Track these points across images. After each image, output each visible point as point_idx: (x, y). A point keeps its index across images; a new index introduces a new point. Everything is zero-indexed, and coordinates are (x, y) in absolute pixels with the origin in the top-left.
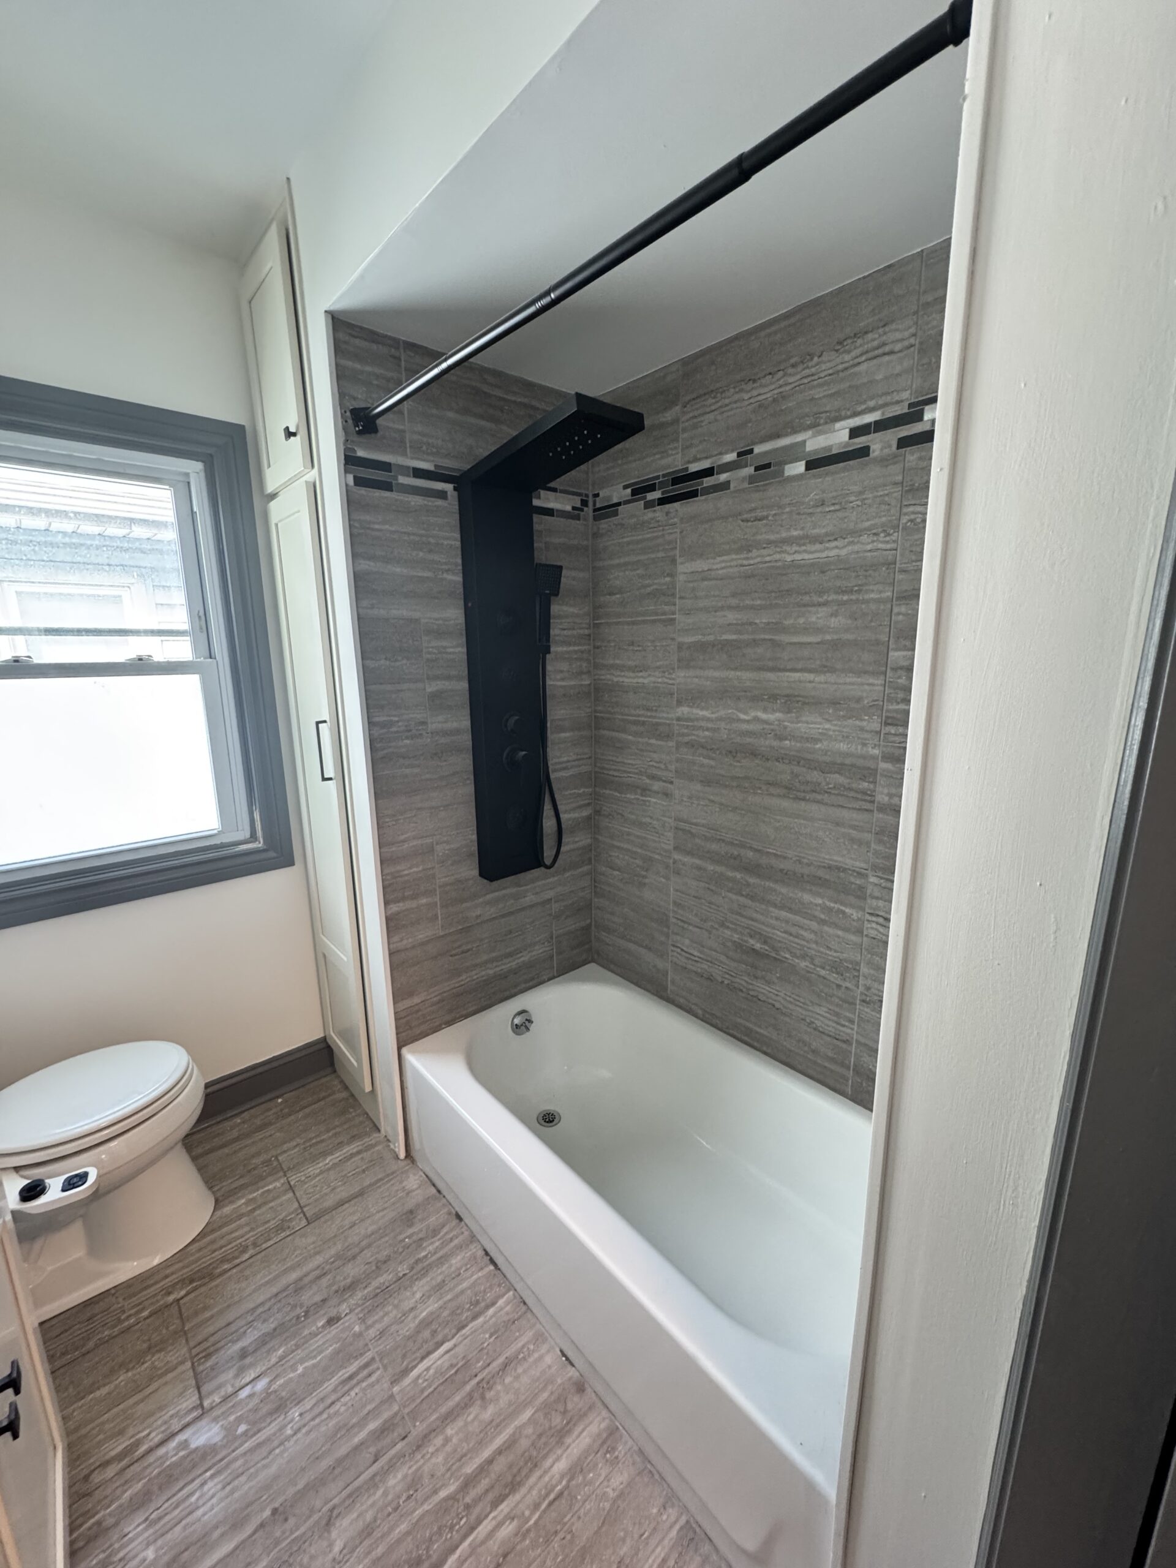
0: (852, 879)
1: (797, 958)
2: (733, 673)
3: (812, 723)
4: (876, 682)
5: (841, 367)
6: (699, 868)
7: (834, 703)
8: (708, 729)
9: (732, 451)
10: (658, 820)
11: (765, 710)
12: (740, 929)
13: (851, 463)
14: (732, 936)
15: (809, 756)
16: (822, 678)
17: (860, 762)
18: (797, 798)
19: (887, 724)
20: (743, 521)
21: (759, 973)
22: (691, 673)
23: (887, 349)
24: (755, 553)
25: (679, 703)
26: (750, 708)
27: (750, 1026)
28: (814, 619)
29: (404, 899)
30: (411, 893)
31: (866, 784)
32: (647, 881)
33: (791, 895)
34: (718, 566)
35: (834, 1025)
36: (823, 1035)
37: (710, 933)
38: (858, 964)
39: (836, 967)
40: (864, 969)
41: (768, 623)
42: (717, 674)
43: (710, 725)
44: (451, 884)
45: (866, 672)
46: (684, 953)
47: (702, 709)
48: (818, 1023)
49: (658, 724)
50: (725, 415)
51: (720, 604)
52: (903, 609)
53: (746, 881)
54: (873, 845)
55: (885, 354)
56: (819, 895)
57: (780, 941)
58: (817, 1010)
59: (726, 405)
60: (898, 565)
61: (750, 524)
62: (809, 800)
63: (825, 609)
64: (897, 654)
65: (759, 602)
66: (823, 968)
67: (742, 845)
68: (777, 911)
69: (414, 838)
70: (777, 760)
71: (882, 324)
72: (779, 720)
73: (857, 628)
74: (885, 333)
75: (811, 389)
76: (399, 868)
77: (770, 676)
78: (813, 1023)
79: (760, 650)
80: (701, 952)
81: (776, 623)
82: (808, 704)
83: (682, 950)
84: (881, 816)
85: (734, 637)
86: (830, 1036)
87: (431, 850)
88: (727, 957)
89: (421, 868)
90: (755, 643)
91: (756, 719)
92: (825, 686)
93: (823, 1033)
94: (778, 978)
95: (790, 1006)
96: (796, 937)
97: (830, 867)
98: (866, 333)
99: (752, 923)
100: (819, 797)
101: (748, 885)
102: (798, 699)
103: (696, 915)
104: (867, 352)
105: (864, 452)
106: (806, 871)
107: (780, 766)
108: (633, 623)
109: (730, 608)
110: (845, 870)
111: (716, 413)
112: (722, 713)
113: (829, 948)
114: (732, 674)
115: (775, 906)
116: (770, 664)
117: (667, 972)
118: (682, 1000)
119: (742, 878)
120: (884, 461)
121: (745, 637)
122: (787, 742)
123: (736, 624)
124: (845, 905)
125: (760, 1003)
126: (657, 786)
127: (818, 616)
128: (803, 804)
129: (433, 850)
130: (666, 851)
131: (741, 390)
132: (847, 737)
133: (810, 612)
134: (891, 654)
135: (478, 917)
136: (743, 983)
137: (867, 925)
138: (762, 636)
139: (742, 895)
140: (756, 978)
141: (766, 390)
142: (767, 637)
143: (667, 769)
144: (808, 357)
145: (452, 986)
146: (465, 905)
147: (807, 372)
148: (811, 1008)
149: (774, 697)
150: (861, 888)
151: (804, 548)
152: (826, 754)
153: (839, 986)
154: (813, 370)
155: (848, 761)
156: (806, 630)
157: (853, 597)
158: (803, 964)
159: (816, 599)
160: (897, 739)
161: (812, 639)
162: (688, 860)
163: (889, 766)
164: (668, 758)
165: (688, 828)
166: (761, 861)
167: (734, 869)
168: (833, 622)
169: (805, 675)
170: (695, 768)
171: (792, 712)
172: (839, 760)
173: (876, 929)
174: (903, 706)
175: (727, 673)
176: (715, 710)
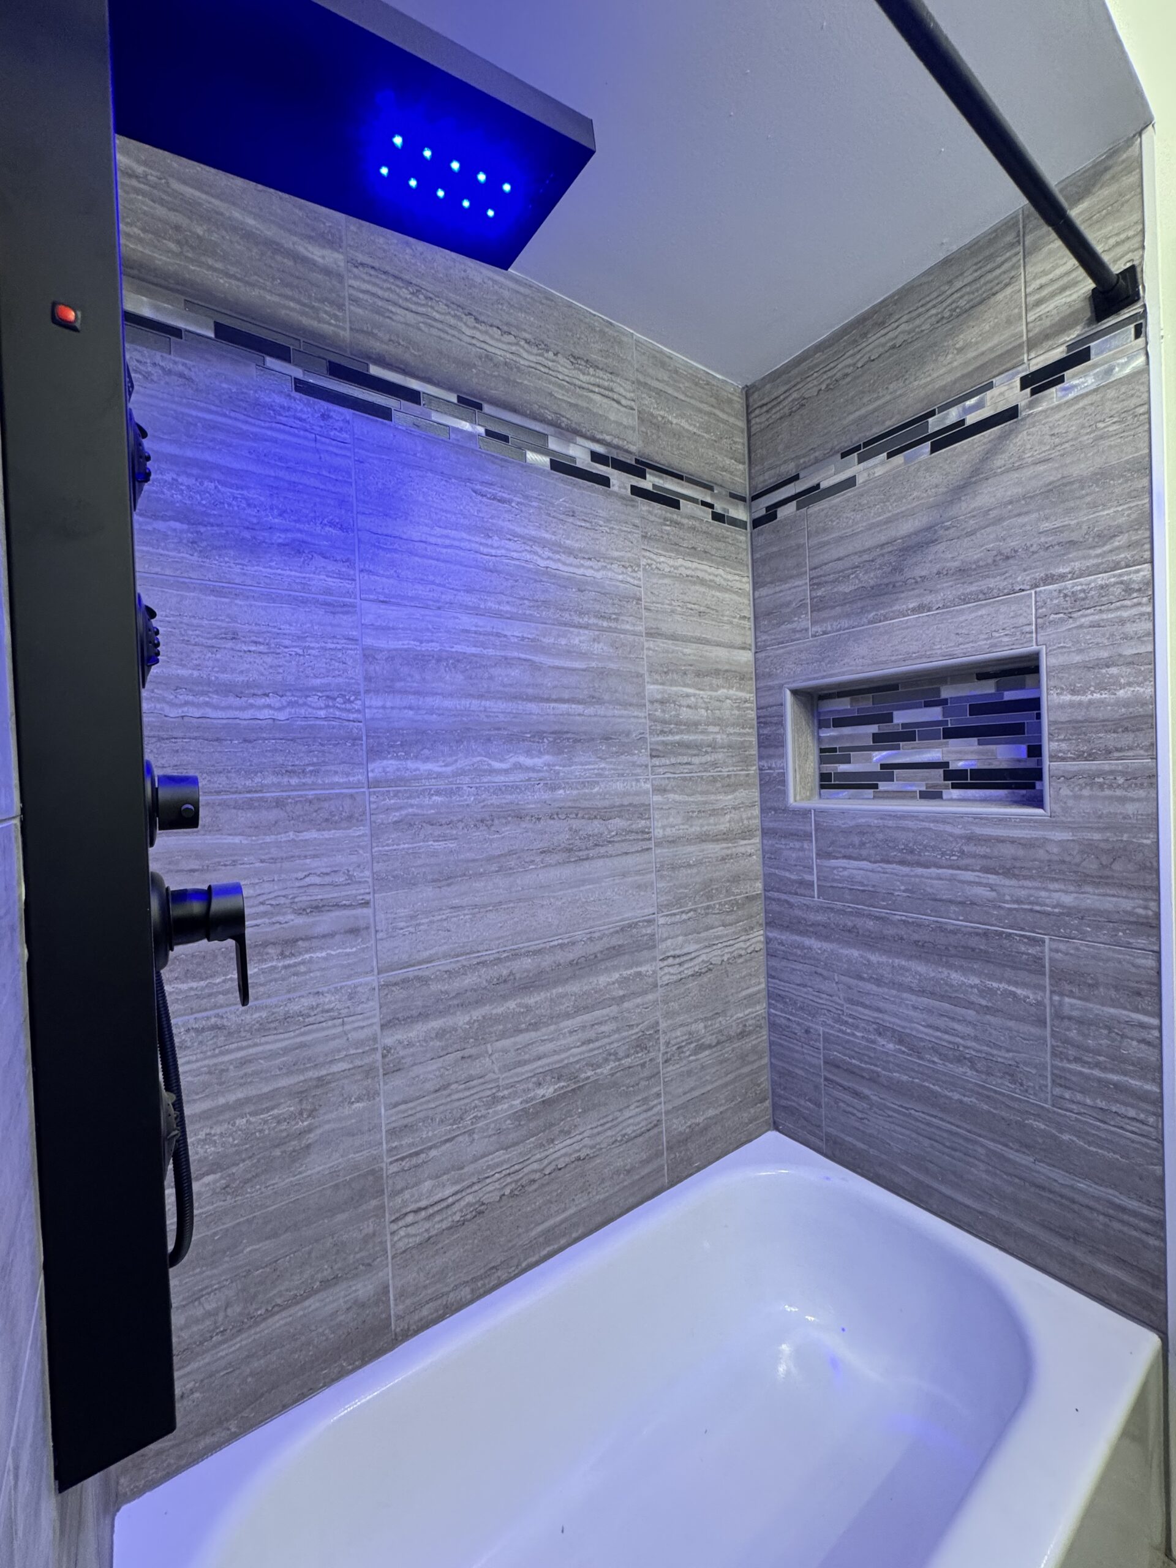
0: (643, 931)
2: (475, 702)
3: (589, 763)
4: (640, 715)
5: (577, 382)
6: (441, 1034)
7: (607, 738)
8: (438, 793)
9: (450, 389)
11: (528, 753)
12: (520, 1087)
13: (597, 486)
14: (511, 1106)
15: (586, 804)
16: (590, 710)
17: (636, 800)
19: (652, 756)
20: (475, 492)
21: (556, 1131)
22: (397, 700)
23: (615, 396)
24: (495, 541)
25: (375, 753)
26: (509, 752)
28: (577, 642)
31: (642, 823)
33: (585, 988)
34: (439, 541)
35: (644, 1116)
36: (634, 1141)
37: (471, 1133)
38: (657, 1023)
39: (640, 1044)
40: (663, 1025)
41: (522, 638)
42: (448, 703)
43: (442, 784)
45: (630, 704)
46: (421, 1215)
47: (427, 759)
48: (630, 1130)
49: (320, 799)
50: (432, 330)
51: (446, 598)
52: (651, 645)
53: (526, 1006)
54: (657, 885)
55: (613, 399)
56: (616, 968)
57: (577, 1062)
58: (628, 1113)
59: (434, 319)
60: (643, 602)
61: (484, 499)
62: (593, 858)
63: (586, 632)
64: (652, 687)
65: (508, 608)
66: (628, 1056)
68: (570, 1022)
70: (551, 818)
71: (609, 370)
72: (549, 765)
73: (618, 657)
74: (612, 381)
75: (549, 382)
77: (532, 707)
78: (624, 1135)
79: (515, 673)
80: (454, 1184)
81: (533, 640)
82: (579, 741)
83: (418, 1211)
84: (659, 851)
85: (474, 650)
86: (643, 1133)
88: (506, 1148)
90: (507, 661)
91: (518, 767)
92: (595, 719)
93: (634, 1138)
94: (579, 1116)
95: (599, 1139)
96: (597, 1040)
97: (622, 929)
98: (597, 367)
99: (540, 1063)
100: (602, 850)
101: (529, 1009)
102: (569, 736)
103: (441, 1122)
104: (598, 386)
105: (605, 481)
107: (556, 824)
109: (465, 608)
110: (636, 925)
111: (420, 319)
112: (463, 763)
113: (631, 1027)
114: (473, 704)
115: (567, 1016)
116: (530, 691)
117: (386, 1289)
118: (426, 1310)
119: (519, 1005)
120: (623, 499)
121: (491, 652)
122: (561, 791)
123: (476, 633)
124: (640, 964)
125: (560, 1173)
126: (325, 922)
127: (579, 639)
128: (586, 864)
131: (460, 319)
132: (622, 775)
133: (571, 633)
134: (646, 687)
136: (535, 1166)
137: (660, 973)
138: (516, 654)
139: (521, 1031)
140: (552, 1141)
141: (496, 344)
142: (523, 656)
143: (351, 881)
144: (543, 345)
148: (621, 1119)
149: (540, 735)
150: (652, 937)
152: (604, 798)
153: (644, 1065)
154: (549, 364)
155: (626, 802)
156: (569, 653)
157: (612, 625)
159: (576, 619)
160: (661, 770)
161: (577, 665)
162: (418, 1031)
163: (657, 798)
164: (354, 858)
165: (411, 975)
166: (544, 964)
167: (505, 998)
168: (597, 648)
169: (574, 706)
170: (419, 862)
171: (563, 752)
172: (618, 801)
173: (668, 973)
174: (661, 738)
175: (465, 702)
176: (449, 760)
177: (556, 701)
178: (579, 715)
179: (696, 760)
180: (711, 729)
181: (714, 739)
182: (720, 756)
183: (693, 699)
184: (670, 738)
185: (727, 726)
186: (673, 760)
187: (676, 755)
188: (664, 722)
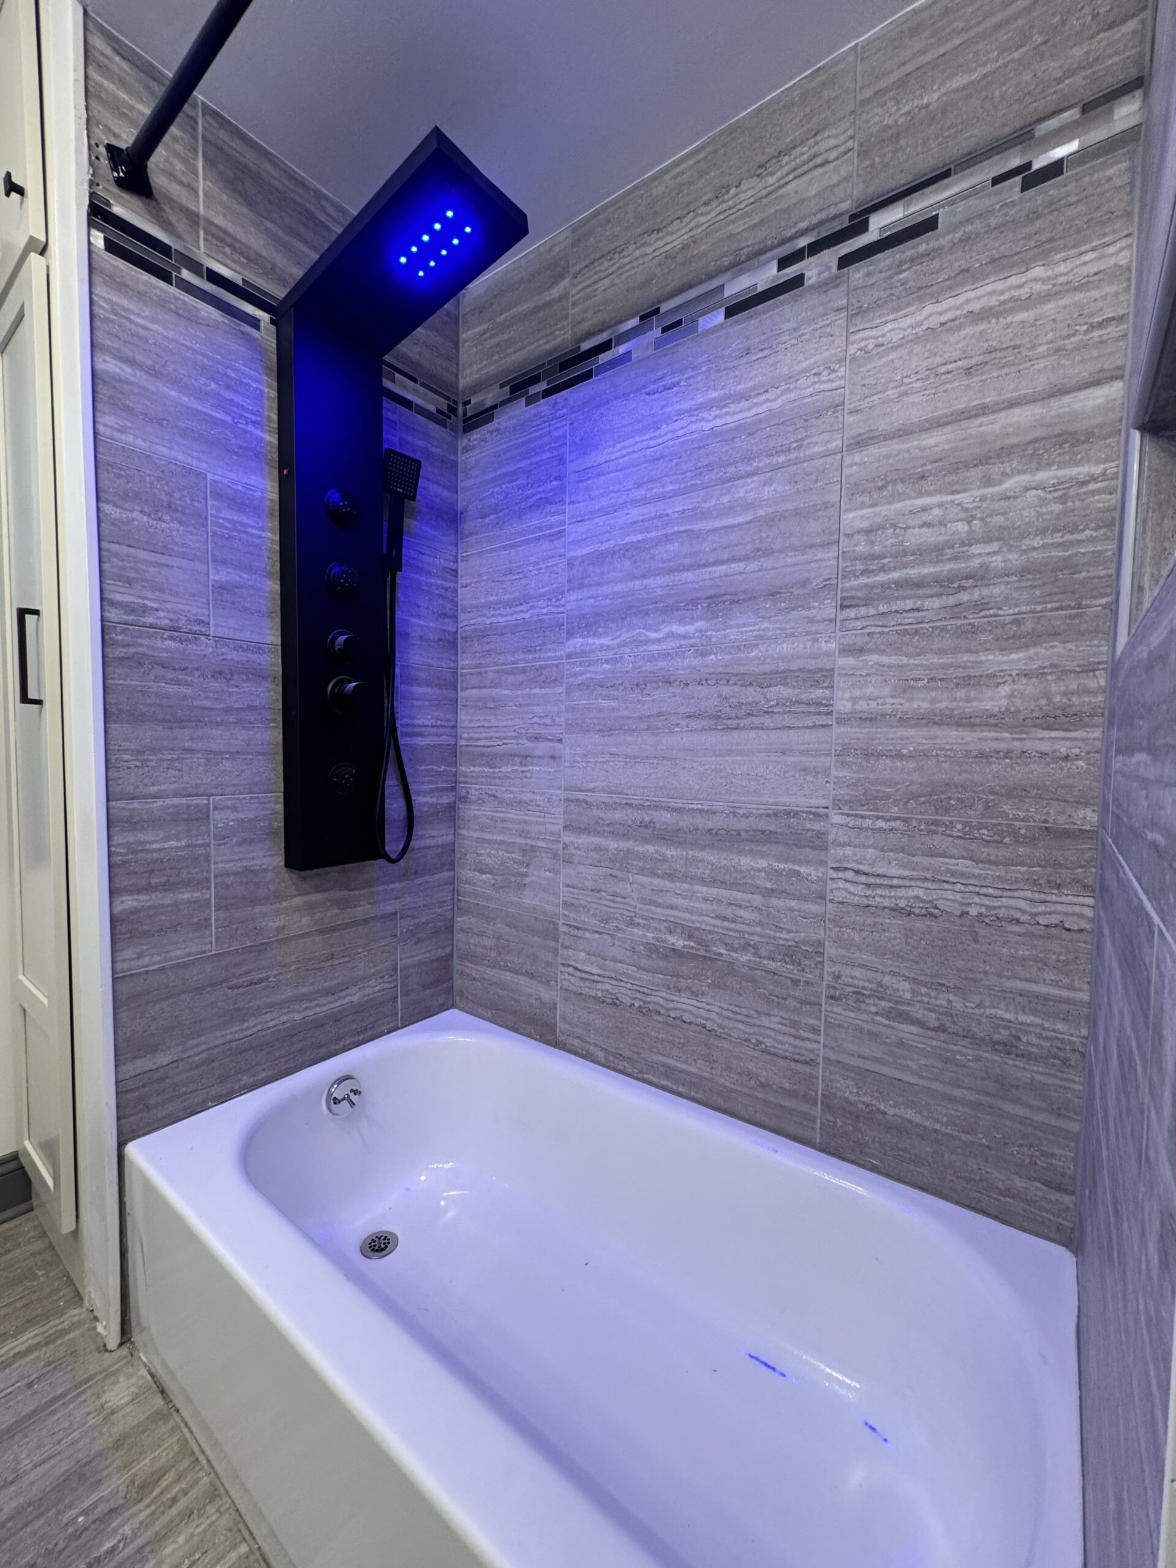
0: (808, 825)
1: (736, 951)
2: (638, 582)
3: (744, 625)
4: (827, 556)
5: (764, 193)
6: (598, 849)
7: (773, 594)
8: (607, 661)
9: (634, 316)
10: (543, 794)
11: (682, 621)
12: (654, 924)
13: (782, 297)
14: (644, 936)
15: (742, 669)
16: (753, 566)
17: (812, 664)
18: (728, 729)
19: (843, 607)
20: (648, 394)
21: (683, 983)
22: (586, 593)
23: (819, 160)
24: (664, 428)
25: (570, 634)
26: (663, 622)
27: (671, 1062)
28: (742, 494)
29: (148, 889)
30: (164, 880)
31: (819, 692)
32: (527, 880)
33: (724, 862)
34: (618, 455)
35: (791, 1040)
36: (775, 1059)
37: (613, 937)
38: (820, 943)
39: (790, 954)
40: (830, 951)
41: (683, 511)
42: (618, 588)
43: (610, 655)
44: (236, 874)
45: (811, 547)
46: (578, 973)
47: (601, 635)
48: (769, 1042)
49: (542, 668)
50: (624, 276)
51: (621, 500)
52: (857, 458)
53: (663, 855)
54: (835, 773)
55: (816, 167)
56: (764, 855)
57: (710, 932)
58: (765, 1021)
59: (626, 265)
60: (846, 406)
61: (657, 395)
62: (744, 728)
63: (755, 478)
64: (851, 515)
65: (671, 487)
66: (773, 959)
67: (656, 807)
68: (705, 889)
69: (176, 794)
70: (700, 683)
71: (812, 134)
72: (701, 631)
73: (798, 492)
74: (817, 143)
75: (728, 224)
76: (142, 837)
77: (689, 576)
78: (761, 1043)
79: (673, 547)
80: (600, 967)
81: (692, 510)
82: (737, 602)
83: (576, 969)
84: (842, 729)
85: (640, 537)
86: (785, 1058)
87: (203, 816)
88: (639, 968)
89: (183, 843)
90: (668, 539)
91: (671, 635)
92: (760, 574)
93: (775, 1055)
94: (709, 985)
95: (727, 1023)
96: (734, 921)
97: (776, 814)
98: (793, 148)
99: (672, 912)
100: (756, 721)
101: (665, 860)
102: (725, 598)
103: (594, 915)
104: (795, 169)
105: (798, 281)
106: (743, 825)
107: (704, 690)
108: (512, 546)
109: (635, 502)
110: (796, 814)
111: (614, 275)
112: (626, 636)
113: (780, 929)
114: (637, 584)
115: (702, 882)
116: (688, 561)
117: (555, 1004)
118: (576, 1042)
119: (657, 852)
120: (822, 286)
121: (653, 534)
122: (713, 657)
123: (642, 521)
124: (800, 862)
125: (685, 1026)
126: (541, 748)
127: (745, 490)
128: (735, 734)
129: (208, 816)
130: (552, 834)
131: (644, 245)
132: (792, 635)
133: (736, 486)
134: (843, 517)
135: (280, 929)
136: (662, 1001)
137: (831, 885)
138: (676, 529)
139: (657, 876)
140: (680, 991)
141: (674, 237)
142: (682, 528)
143: (554, 724)
144: (724, 190)
145: (229, 1037)
146: (258, 909)
147: (725, 206)
148: (758, 1022)
149: (694, 602)
150: (820, 835)
151: (725, 410)
152: (764, 663)
153: (796, 982)
154: (730, 203)
155: (794, 666)
156: (731, 510)
157: (792, 456)
158: (744, 958)
159: (744, 468)
160: (859, 624)
161: (740, 519)
162: (584, 840)
163: (850, 661)
164: (556, 708)
165: (582, 798)
166: (682, 823)
167: (645, 841)
168: (767, 492)
169: (733, 566)
170: (592, 715)
171: (717, 617)
172: (782, 666)
173: (844, 890)
174: (863, 580)
175: (631, 585)
176: (616, 634)
177: (713, 564)
178: (740, 573)
179: (936, 603)
180: (976, 549)
181: (981, 565)
182: (997, 591)
183: (936, 512)
184: (881, 578)
185: (1022, 537)
186: (883, 608)
187: (887, 600)
188: (873, 557)
